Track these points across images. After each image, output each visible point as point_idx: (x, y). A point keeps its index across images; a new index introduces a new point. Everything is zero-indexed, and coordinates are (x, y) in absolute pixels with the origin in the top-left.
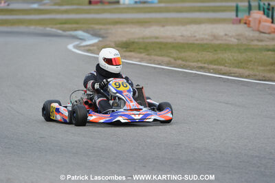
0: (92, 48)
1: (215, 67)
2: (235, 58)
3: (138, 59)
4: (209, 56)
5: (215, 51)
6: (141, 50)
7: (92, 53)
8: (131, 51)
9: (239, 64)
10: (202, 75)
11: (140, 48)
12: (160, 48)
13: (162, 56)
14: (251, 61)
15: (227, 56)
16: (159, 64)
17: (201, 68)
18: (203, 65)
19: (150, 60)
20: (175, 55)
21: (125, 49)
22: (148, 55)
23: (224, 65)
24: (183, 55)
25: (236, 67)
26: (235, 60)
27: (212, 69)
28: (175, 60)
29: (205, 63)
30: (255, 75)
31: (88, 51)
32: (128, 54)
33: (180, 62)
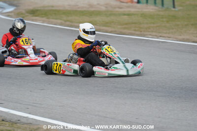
0: (10, 14)
3: (41, 22)
6: (43, 16)
7: (11, 17)
8: (36, 16)
9: (106, 24)
11: (42, 14)
12: (55, 14)
13: (56, 19)
14: (113, 22)
16: (55, 25)
19: (49, 22)
20: (65, 18)
21: (32, 15)
22: (48, 18)
24: (70, 18)
28: (66, 21)
30: (115, 31)
31: (8, 16)
32: (34, 18)
33: (68, 23)
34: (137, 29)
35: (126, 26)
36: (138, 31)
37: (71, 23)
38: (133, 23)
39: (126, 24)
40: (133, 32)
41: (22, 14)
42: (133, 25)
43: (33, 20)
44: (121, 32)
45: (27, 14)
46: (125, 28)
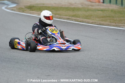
0: (14, 9)
1: (75, 18)
2: (84, 14)
3: (37, 14)
4: (71, 13)
5: (73, 10)
7: (14, 11)
8: (33, 10)
9: (87, 17)
10: (70, 22)
11: (37, 9)
12: (47, 9)
14: (92, 16)
15: (79, 13)
17: (68, 19)
18: (69, 17)
21: (30, 9)
23: (79, 17)
24: (58, 12)
25: (85, 18)
26: (84, 15)
27: (74, 19)
28: (55, 15)
29: (70, 16)
30: (95, 23)
31: (12, 10)
32: (32, 12)
33: (57, 16)
34: (112, 21)
35: (103, 19)
36: (113, 22)
37: (59, 16)
38: (107, 17)
39: (103, 17)
40: (110, 23)
41: (22, 9)
42: (108, 18)
43: (31, 13)
44: (100, 23)
45: (25, 9)
46: (102, 20)
